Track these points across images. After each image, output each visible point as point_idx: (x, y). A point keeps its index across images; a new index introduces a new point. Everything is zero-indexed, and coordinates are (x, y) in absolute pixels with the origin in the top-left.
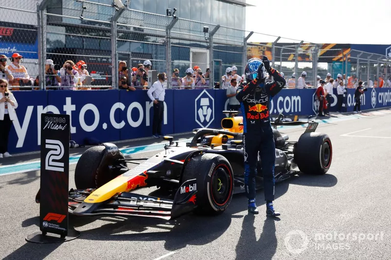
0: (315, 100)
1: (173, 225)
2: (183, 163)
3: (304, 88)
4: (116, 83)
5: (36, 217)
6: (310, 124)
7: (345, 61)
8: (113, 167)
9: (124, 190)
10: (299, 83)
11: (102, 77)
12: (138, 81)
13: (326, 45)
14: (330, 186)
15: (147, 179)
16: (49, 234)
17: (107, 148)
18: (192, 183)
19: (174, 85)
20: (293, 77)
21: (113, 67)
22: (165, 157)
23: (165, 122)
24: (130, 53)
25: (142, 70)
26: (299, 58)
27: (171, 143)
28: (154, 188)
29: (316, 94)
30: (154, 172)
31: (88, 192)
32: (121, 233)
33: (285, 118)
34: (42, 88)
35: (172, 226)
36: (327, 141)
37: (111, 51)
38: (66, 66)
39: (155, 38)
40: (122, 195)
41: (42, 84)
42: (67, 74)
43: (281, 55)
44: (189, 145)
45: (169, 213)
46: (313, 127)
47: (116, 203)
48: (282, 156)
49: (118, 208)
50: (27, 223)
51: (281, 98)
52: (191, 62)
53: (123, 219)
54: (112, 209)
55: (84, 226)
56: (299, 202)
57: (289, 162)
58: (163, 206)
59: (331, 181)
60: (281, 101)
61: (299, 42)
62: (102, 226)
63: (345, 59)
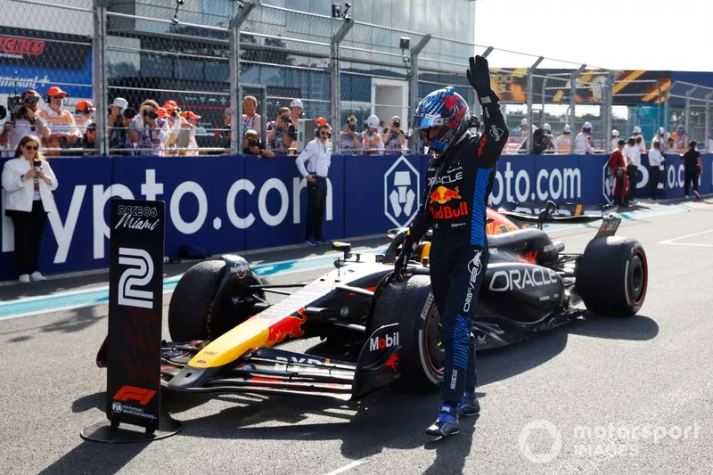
0: (607, 176)
1: (355, 410)
2: (372, 293)
3: (587, 153)
4: (238, 142)
5: (96, 394)
6: (605, 220)
7: (663, 103)
8: (239, 300)
9: (262, 344)
10: (578, 144)
11: (208, 132)
12: (280, 139)
13: (627, 73)
14: (645, 339)
15: (304, 324)
16: (123, 426)
17: (229, 264)
18: (390, 331)
19: (346, 147)
20: (565, 133)
21: (233, 113)
22: (337, 281)
23: (329, 216)
24: (264, 87)
25: (286, 119)
26: (577, 98)
27: (347, 256)
28: (315, 341)
29: (609, 164)
30: (319, 310)
31: (195, 348)
32: (258, 426)
33: (558, 208)
34: (102, 151)
35: (353, 413)
36: (638, 254)
37: (229, 84)
38: (145, 111)
39: (307, 58)
40: (259, 353)
41: (102, 144)
42: (148, 126)
43: (544, 92)
44: (380, 259)
45: (349, 387)
46: (610, 227)
47: (247, 367)
48: (555, 281)
49: (252, 377)
50: (81, 405)
51: (543, 173)
52: (373, 104)
53: (259, 398)
54: (241, 380)
55: (188, 411)
56: (589, 367)
57: (567, 293)
58: (336, 374)
59: (648, 329)
60: (543, 177)
61: (578, 67)
62: (222, 412)
63: (663, 99)
